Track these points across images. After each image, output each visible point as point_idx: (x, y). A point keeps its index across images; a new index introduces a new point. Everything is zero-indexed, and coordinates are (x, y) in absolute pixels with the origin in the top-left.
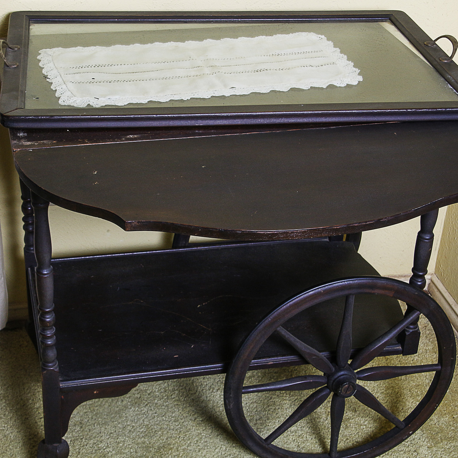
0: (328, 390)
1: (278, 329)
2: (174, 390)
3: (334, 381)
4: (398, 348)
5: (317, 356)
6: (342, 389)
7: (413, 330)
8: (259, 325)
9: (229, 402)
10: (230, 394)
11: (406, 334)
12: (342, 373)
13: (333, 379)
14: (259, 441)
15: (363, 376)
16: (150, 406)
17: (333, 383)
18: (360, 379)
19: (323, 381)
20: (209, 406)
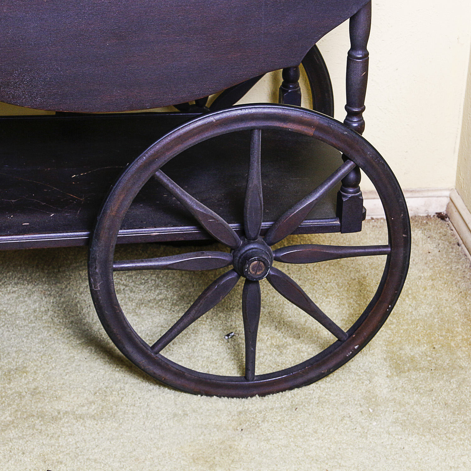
0: (236, 274)
1: (157, 173)
2: (47, 311)
3: (240, 257)
4: (334, 223)
5: (214, 219)
6: (249, 267)
7: (353, 195)
8: (130, 166)
9: (95, 280)
10: (96, 268)
11: (342, 201)
12: (252, 246)
13: (239, 255)
14: (142, 345)
15: (282, 254)
16: (7, 327)
17: (239, 260)
18: (278, 259)
19: (227, 259)
20: (94, 328)
